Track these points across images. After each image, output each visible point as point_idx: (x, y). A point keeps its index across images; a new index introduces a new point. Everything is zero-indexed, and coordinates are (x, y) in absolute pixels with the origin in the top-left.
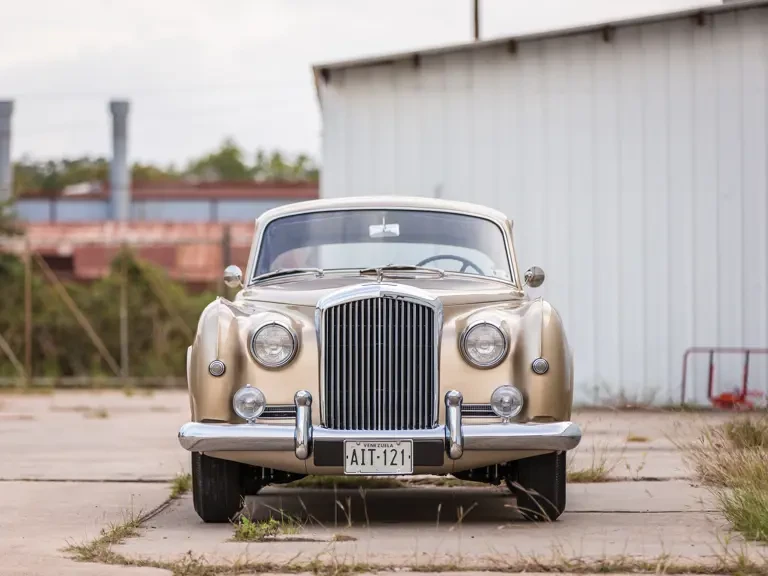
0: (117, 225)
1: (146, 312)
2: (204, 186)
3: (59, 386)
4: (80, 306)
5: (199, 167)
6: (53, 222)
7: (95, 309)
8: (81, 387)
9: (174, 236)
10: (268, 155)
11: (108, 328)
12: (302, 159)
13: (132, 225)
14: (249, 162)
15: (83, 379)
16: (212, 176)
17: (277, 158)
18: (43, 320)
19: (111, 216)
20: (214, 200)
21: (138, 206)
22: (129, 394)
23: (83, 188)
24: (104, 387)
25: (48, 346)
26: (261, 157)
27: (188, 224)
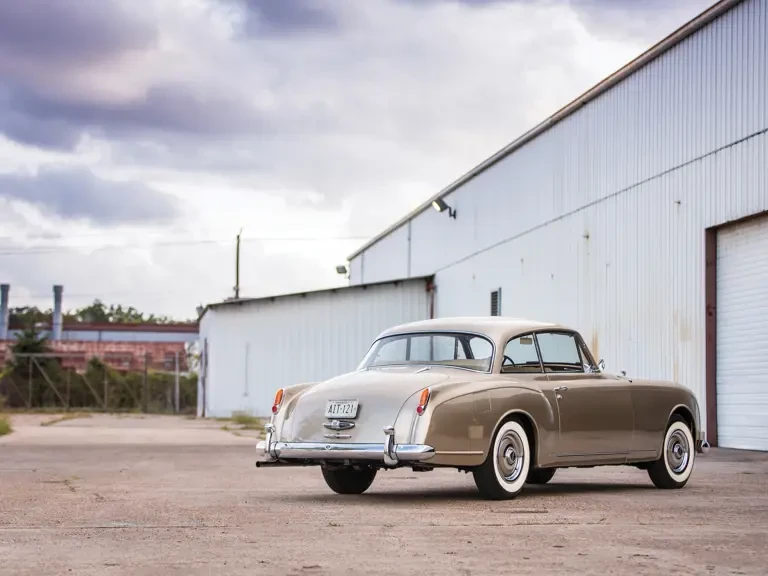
5: (83, 313)
9: (83, 348)
10: (115, 308)
14: (107, 311)
17: (120, 308)
20: (100, 330)
21: (65, 333)
26: (112, 308)
27: (89, 342)
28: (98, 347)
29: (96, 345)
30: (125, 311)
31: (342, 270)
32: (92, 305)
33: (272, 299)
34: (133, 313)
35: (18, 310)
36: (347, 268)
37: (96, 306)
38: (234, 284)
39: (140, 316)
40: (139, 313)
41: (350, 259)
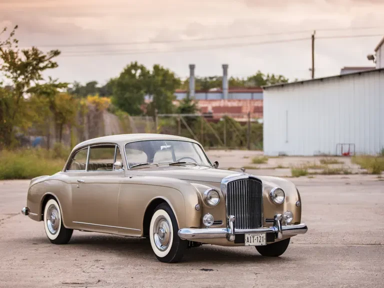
0: (224, 101)
1: (231, 130)
2: (250, 88)
3: (210, 149)
4: (214, 129)
5: (250, 79)
6: (206, 100)
7: (218, 129)
8: (215, 149)
9: (240, 104)
10: (271, 76)
11: (221, 134)
12: (280, 77)
13: (229, 101)
14: (265, 78)
15: (215, 147)
16: (252, 84)
17: (273, 76)
18: (206, 132)
19: (223, 98)
20: (252, 93)
21: (230, 94)
22: (226, 151)
23: (215, 89)
24: (220, 149)
25: (207, 138)
26: (268, 76)
27: (245, 100)
28: (250, 103)
29: (248, 102)
30: (277, 78)
31: (371, 58)
32: (255, 75)
33: (302, 83)
34: (282, 79)
35: (211, 78)
36: (375, 57)
37: (258, 75)
38: (311, 67)
39: (287, 81)
40: (286, 79)
41: (376, 50)
